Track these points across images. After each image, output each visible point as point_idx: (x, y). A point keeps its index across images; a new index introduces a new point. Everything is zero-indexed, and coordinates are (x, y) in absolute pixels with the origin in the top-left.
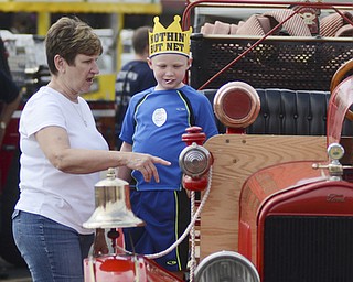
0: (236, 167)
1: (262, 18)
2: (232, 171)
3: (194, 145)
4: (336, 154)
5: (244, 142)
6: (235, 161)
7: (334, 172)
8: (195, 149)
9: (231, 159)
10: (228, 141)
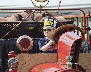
0: (26, 65)
1: (16, 15)
2: (25, 66)
3: (13, 58)
4: (69, 59)
5: (29, 56)
6: (26, 63)
7: (69, 66)
8: (14, 59)
9: (24, 62)
10: (23, 56)
